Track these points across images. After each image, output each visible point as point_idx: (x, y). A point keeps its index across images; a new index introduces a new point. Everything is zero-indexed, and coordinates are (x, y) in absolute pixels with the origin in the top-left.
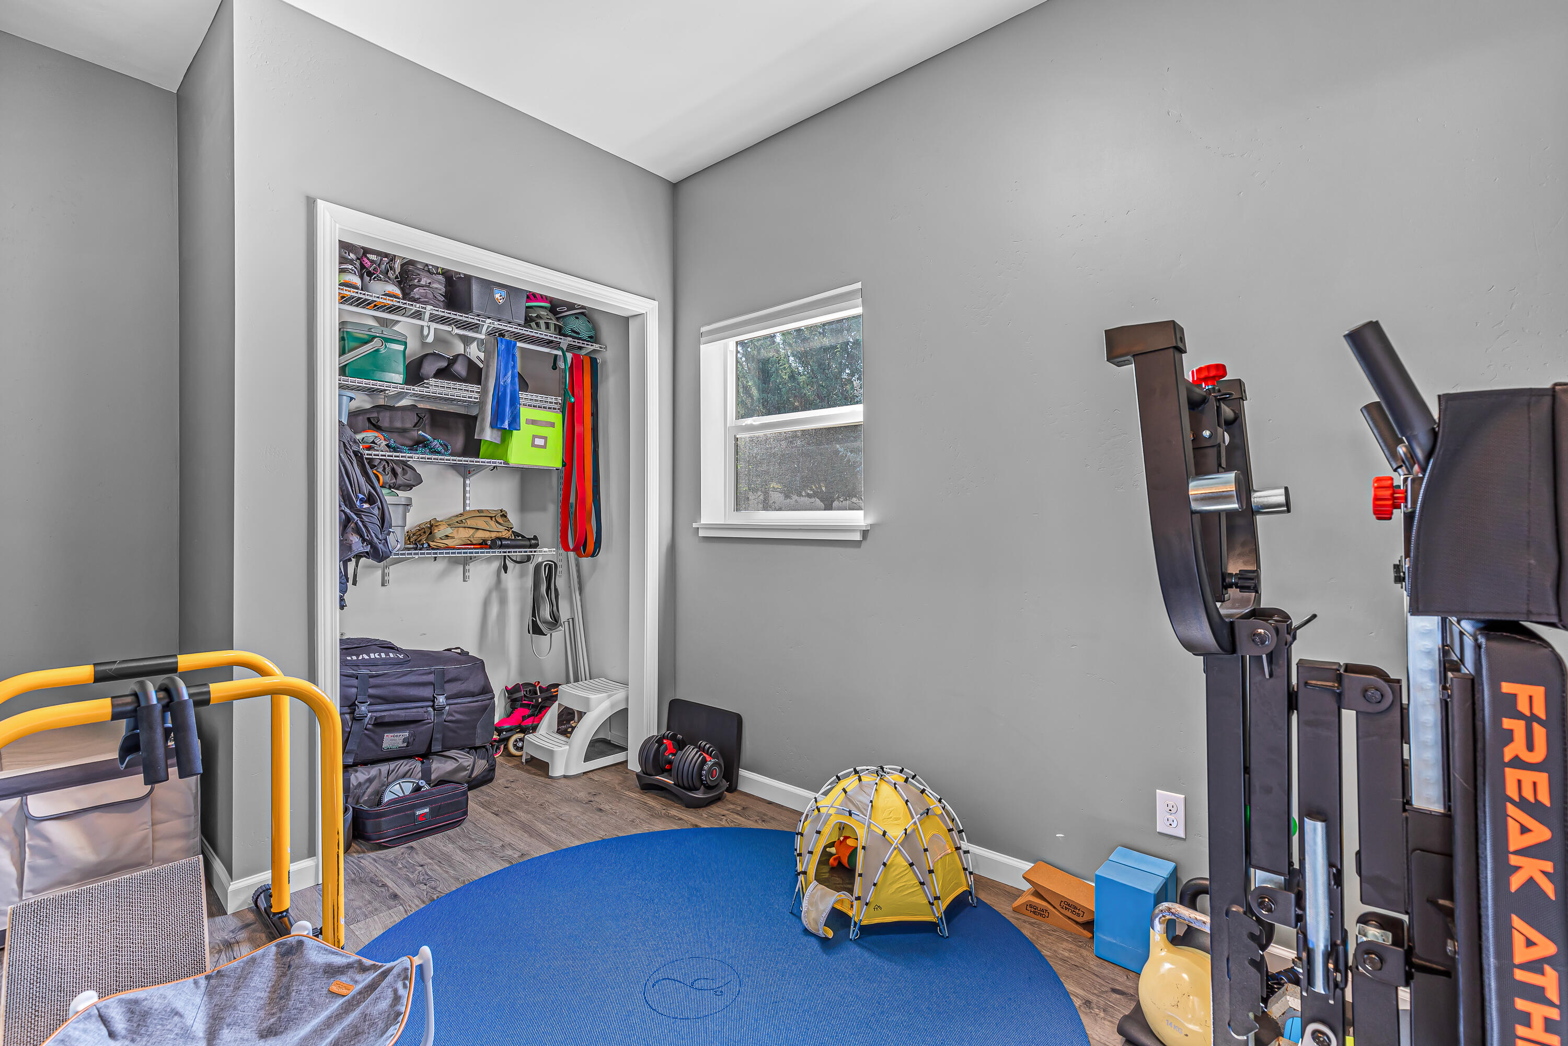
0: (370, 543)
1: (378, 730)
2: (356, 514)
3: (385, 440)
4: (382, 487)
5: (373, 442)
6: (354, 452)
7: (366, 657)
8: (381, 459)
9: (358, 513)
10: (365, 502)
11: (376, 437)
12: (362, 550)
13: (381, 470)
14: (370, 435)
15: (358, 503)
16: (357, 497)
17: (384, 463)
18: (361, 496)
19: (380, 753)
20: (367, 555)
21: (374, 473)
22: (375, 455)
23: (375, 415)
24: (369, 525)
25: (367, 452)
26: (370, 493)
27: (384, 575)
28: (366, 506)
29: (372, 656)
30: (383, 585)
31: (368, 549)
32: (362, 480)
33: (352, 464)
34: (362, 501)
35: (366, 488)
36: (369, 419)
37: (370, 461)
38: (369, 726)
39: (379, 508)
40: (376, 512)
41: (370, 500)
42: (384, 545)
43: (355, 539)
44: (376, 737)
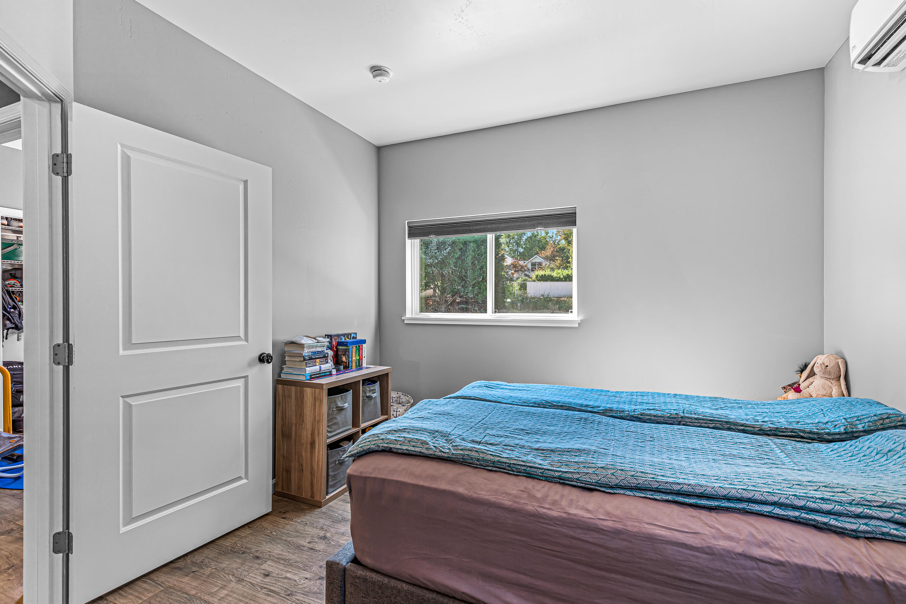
0: (14, 323)
1: (19, 394)
2: (8, 313)
3: (19, 283)
4: (18, 302)
5: (14, 284)
6: (6, 290)
7: (11, 367)
8: (18, 291)
9: (9, 313)
10: (12, 309)
11: (15, 282)
12: (11, 326)
13: (17, 295)
14: (12, 282)
15: (9, 309)
16: (8, 307)
17: (19, 292)
18: (10, 307)
19: (19, 403)
20: (12, 328)
21: (15, 297)
22: (15, 289)
23: (14, 272)
24: (14, 318)
25: (10, 288)
26: (14, 305)
27: (18, 336)
28: (12, 310)
29: (14, 367)
30: (18, 340)
31: (14, 326)
32: (10, 301)
33: (5, 295)
34: (10, 308)
35: (12, 303)
36: (11, 274)
37: (13, 292)
38: (14, 392)
39: (18, 311)
40: (17, 312)
41: (14, 308)
42: (20, 324)
43: (8, 322)
44: (17, 397)
